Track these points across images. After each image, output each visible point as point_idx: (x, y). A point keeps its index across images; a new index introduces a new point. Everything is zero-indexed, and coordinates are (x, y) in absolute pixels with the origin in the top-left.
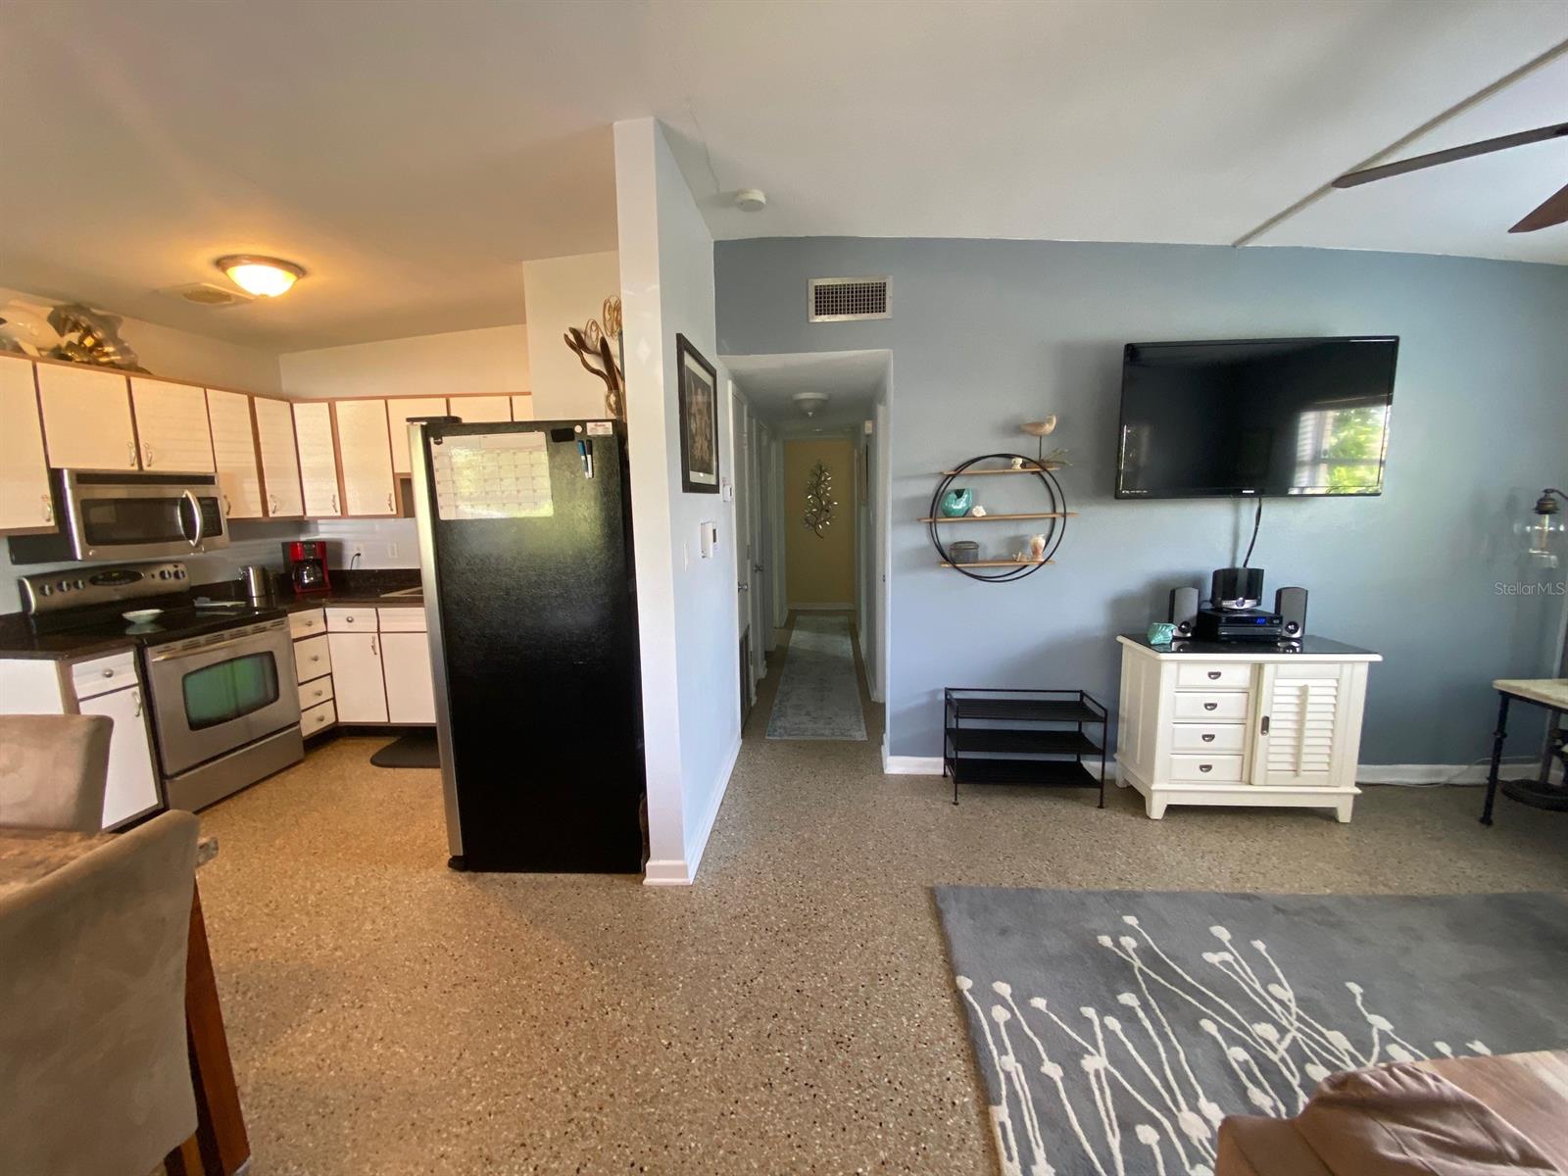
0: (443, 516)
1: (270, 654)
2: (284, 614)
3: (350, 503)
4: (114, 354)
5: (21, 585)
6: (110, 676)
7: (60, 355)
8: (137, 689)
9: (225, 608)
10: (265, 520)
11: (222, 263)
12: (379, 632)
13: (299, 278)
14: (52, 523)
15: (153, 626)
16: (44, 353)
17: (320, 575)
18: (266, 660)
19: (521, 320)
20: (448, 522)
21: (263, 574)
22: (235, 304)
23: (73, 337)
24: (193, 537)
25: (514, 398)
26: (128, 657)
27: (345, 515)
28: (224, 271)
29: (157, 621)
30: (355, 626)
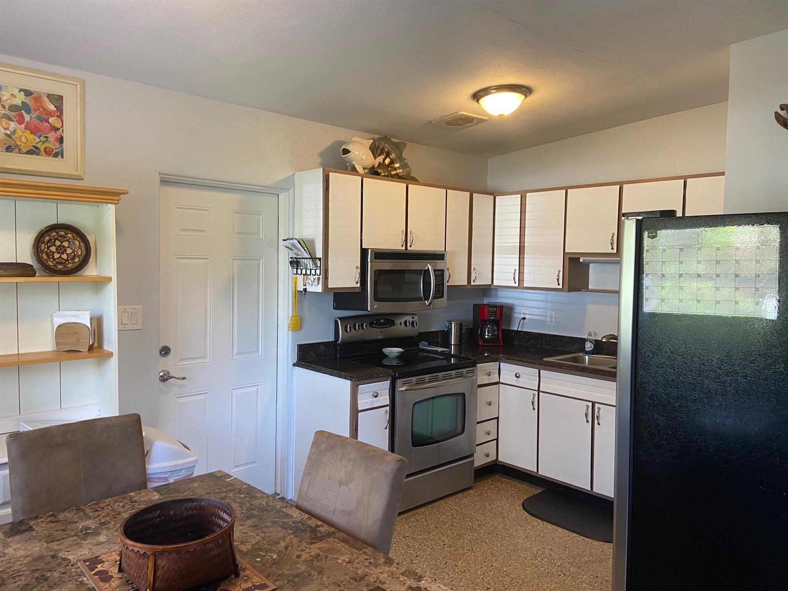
1: (464, 394)
2: (474, 364)
3: (526, 277)
5: (336, 322)
6: (376, 397)
7: (374, 172)
8: (388, 408)
9: (436, 352)
10: (468, 286)
11: (477, 96)
12: (539, 391)
13: (526, 96)
14: (358, 285)
15: (397, 362)
16: (366, 171)
17: (496, 333)
18: (460, 398)
21: (460, 326)
22: (476, 124)
23: (380, 159)
24: (427, 298)
25: (688, 180)
26: (387, 384)
27: (521, 286)
28: (478, 101)
29: (400, 357)
30: (521, 382)
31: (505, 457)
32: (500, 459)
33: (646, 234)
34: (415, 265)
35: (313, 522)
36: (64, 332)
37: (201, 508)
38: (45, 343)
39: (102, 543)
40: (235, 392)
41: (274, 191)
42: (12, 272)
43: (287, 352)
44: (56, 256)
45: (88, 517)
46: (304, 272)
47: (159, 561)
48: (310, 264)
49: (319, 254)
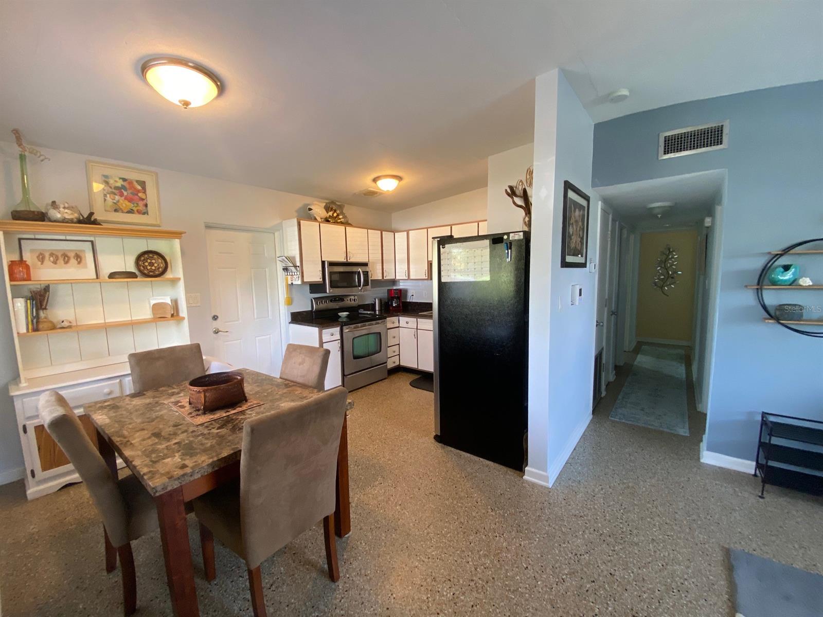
0: (443, 280)
1: (380, 333)
2: (386, 318)
3: (411, 274)
4: (342, 218)
5: (312, 300)
6: (333, 335)
7: (327, 220)
8: (339, 341)
9: (367, 314)
10: (383, 280)
11: (375, 180)
12: (417, 329)
13: (399, 181)
14: (321, 280)
15: (345, 319)
16: (322, 220)
17: (398, 303)
18: (378, 335)
19: (486, 185)
20: (445, 283)
21: (381, 301)
22: (378, 195)
23: (330, 213)
24: (360, 286)
25: (480, 223)
26: (338, 329)
27: (409, 278)
28: (376, 183)
29: (348, 317)
30: (409, 325)
31: (404, 363)
32: (401, 364)
33: (441, 246)
34: (354, 269)
36: (156, 307)
37: (229, 376)
38: (147, 314)
40: (257, 338)
41: (272, 231)
42: (123, 276)
43: (285, 317)
44: (149, 268)
45: (174, 388)
46: (291, 274)
47: (206, 394)
48: (293, 269)
49: (298, 264)
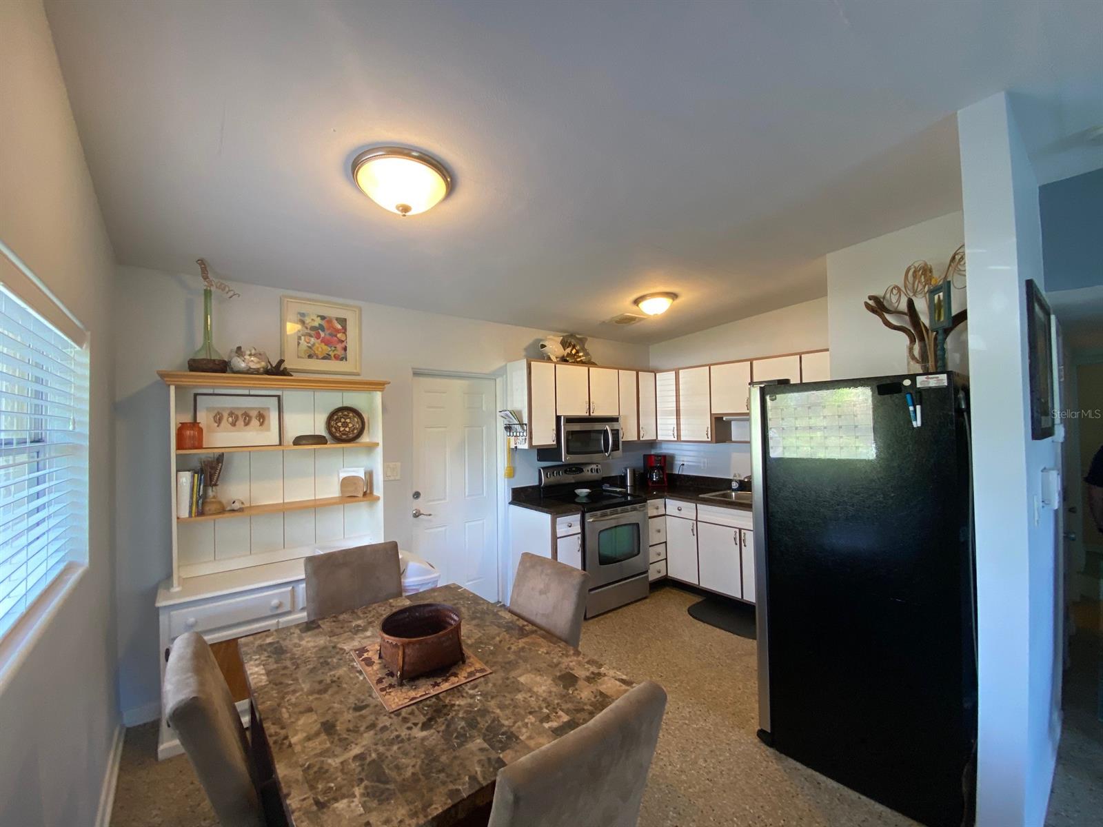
0: (774, 454)
1: (637, 525)
2: (645, 501)
3: (682, 433)
4: (583, 356)
5: (540, 471)
6: (570, 527)
7: (564, 360)
8: (580, 536)
9: (616, 492)
10: (639, 442)
11: (636, 302)
12: (697, 520)
13: (674, 300)
14: (555, 443)
15: (586, 499)
16: (558, 359)
17: (662, 476)
18: (635, 527)
19: (826, 295)
21: (634, 472)
22: (638, 322)
23: (568, 350)
24: (607, 451)
25: (803, 356)
26: (578, 517)
27: (679, 440)
28: (637, 305)
29: (589, 496)
30: (683, 514)
31: (675, 573)
32: (669, 575)
33: (768, 398)
34: (598, 426)
35: (521, 622)
36: (347, 483)
38: (334, 491)
39: (369, 637)
40: (467, 524)
41: (492, 377)
42: (311, 442)
43: (504, 494)
44: (342, 429)
46: (515, 434)
47: (407, 651)
48: (518, 427)
49: (525, 421)
